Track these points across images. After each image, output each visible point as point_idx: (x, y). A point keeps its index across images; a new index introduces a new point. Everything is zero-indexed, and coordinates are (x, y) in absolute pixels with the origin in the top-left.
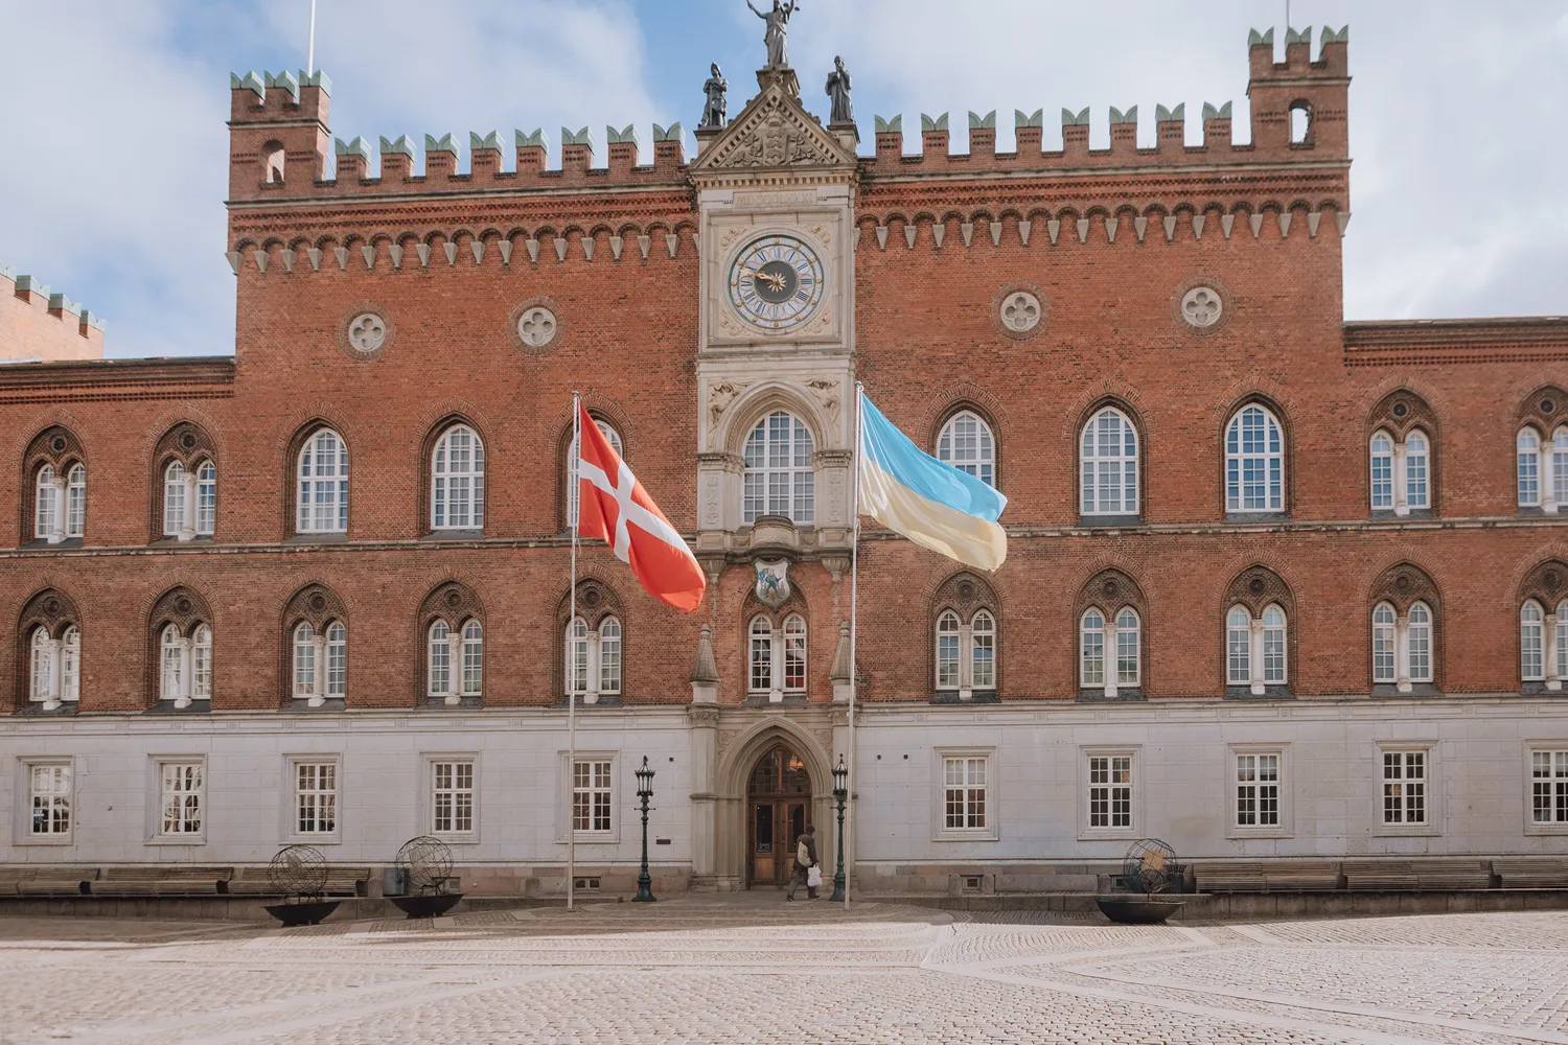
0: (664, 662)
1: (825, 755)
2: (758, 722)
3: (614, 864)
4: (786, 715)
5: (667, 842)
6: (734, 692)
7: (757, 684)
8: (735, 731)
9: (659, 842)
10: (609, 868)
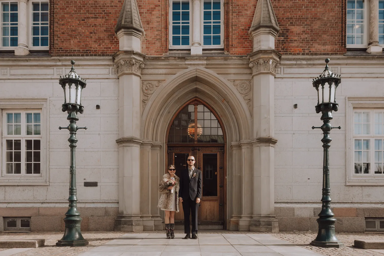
0: (90, 16)
1: (244, 104)
2: (180, 73)
3: (44, 205)
4: (208, 66)
5: (94, 184)
6: (158, 44)
7: (176, 41)
8: (159, 81)
9: (87, 184)
10: (39, 208)
